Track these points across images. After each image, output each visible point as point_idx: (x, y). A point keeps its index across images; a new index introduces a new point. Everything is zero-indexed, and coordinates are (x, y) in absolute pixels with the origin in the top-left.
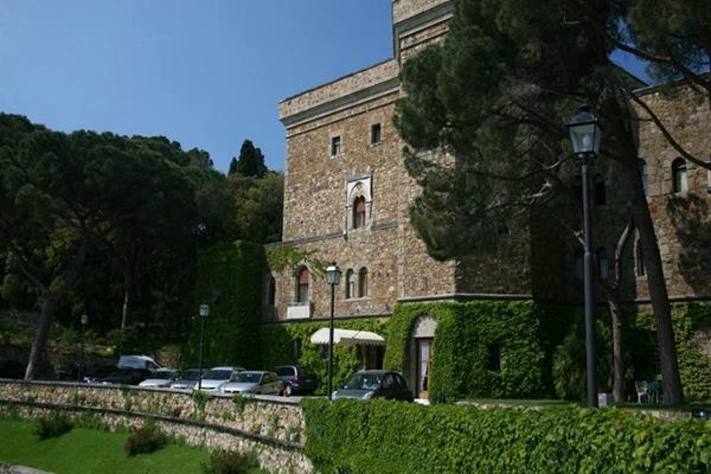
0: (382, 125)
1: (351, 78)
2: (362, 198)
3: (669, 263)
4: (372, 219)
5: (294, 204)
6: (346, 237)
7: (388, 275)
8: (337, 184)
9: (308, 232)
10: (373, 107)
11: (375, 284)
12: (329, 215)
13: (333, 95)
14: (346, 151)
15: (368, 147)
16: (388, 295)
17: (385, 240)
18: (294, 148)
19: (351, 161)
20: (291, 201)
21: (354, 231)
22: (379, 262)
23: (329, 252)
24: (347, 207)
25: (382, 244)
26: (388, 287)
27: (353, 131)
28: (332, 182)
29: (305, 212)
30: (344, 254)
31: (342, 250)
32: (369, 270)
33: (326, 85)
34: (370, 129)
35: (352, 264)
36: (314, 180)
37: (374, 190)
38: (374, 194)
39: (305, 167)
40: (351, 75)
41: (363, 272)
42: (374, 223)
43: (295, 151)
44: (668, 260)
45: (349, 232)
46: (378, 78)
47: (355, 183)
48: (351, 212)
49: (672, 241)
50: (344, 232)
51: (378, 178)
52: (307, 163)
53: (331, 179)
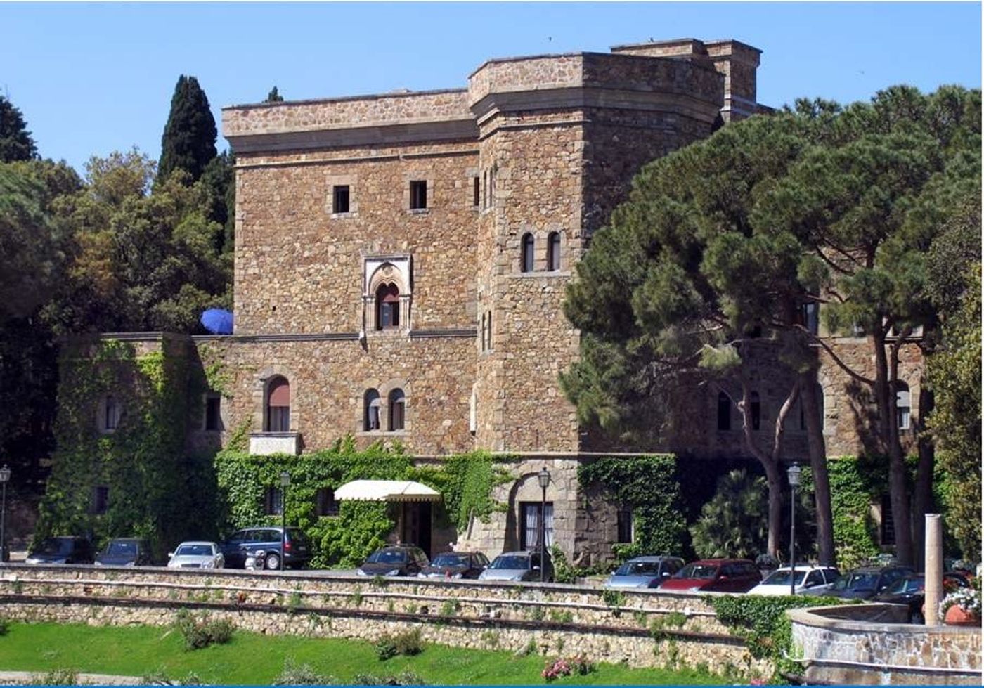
0: (429, 184)
1: (373, 103)
2: (393, 289)
3: (833, 417)
4: (412, 321)
5: (259, 277)
6: (364, 343)
7: (440, 403)
8: (343, 259)
9: (286, 324)
10: (411, 154)
11: (417, 415)
12: (329, 304)
13: (337, 121)
14: (361, 210)
15: (403, 214)
16: (441, 431)
17: (435, 353)
18: (253, 187)
19: (370, 228)
20: (251, 271)
21: (377, 333)
22: (424, 384)
23: (331, 359)
24: (365, 298)
25: (431, 359)
26: (441, 419)
27: (375, 182)
28: (333, 255)
29: (279, 293)
30: (358, 365)
31: (356, 360)
32: (407, 391)
33: (325, 102)
34: (408, 186)
35: (377, 381)
36: (298, 245)
37: (415, 279)
38: (416, 285)
39: (279, 221)
40: (375, 98)
41: (396, 394)
42: (416, 327)
43: (255, 192)
44: (832, 414)
45: (369, 336)
46: (424, 114)
47: (379, 264)
48: (373, 306)
49: (838, 393)
50: (362, 335)
51: (423, 261)
52: (283, 217)
53: (331, 249)
